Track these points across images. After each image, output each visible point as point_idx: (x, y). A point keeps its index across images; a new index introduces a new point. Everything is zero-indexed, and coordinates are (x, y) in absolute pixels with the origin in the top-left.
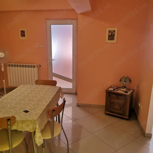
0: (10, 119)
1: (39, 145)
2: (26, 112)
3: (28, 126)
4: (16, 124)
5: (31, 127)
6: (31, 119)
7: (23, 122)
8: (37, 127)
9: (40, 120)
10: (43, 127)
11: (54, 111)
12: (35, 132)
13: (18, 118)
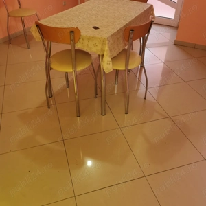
0: (73, 32)
1: (107, 72)
2: (96, 28)
3: (95, 45)
4: (81, 40)
5: (99, 47)
6: (100, 37)
7: (89, 39)
8: (107, 48)
9: (111, 41)
10: (115, 54)
11: (132, 30)
12: (103, 55)
13: (83, 33)
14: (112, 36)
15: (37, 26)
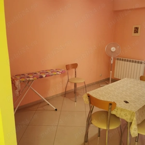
1: (133, 136)
2: (127, 102)
3: (126, 115)
4: (116, 110)
5: (129, 117)
6: (130, 110)
7: (122, 110)
8: (135, 119)
9: (138, 114)
12: (131, 123)
13: (118, 105)
14: (138, 110)
15: (88, 96)
